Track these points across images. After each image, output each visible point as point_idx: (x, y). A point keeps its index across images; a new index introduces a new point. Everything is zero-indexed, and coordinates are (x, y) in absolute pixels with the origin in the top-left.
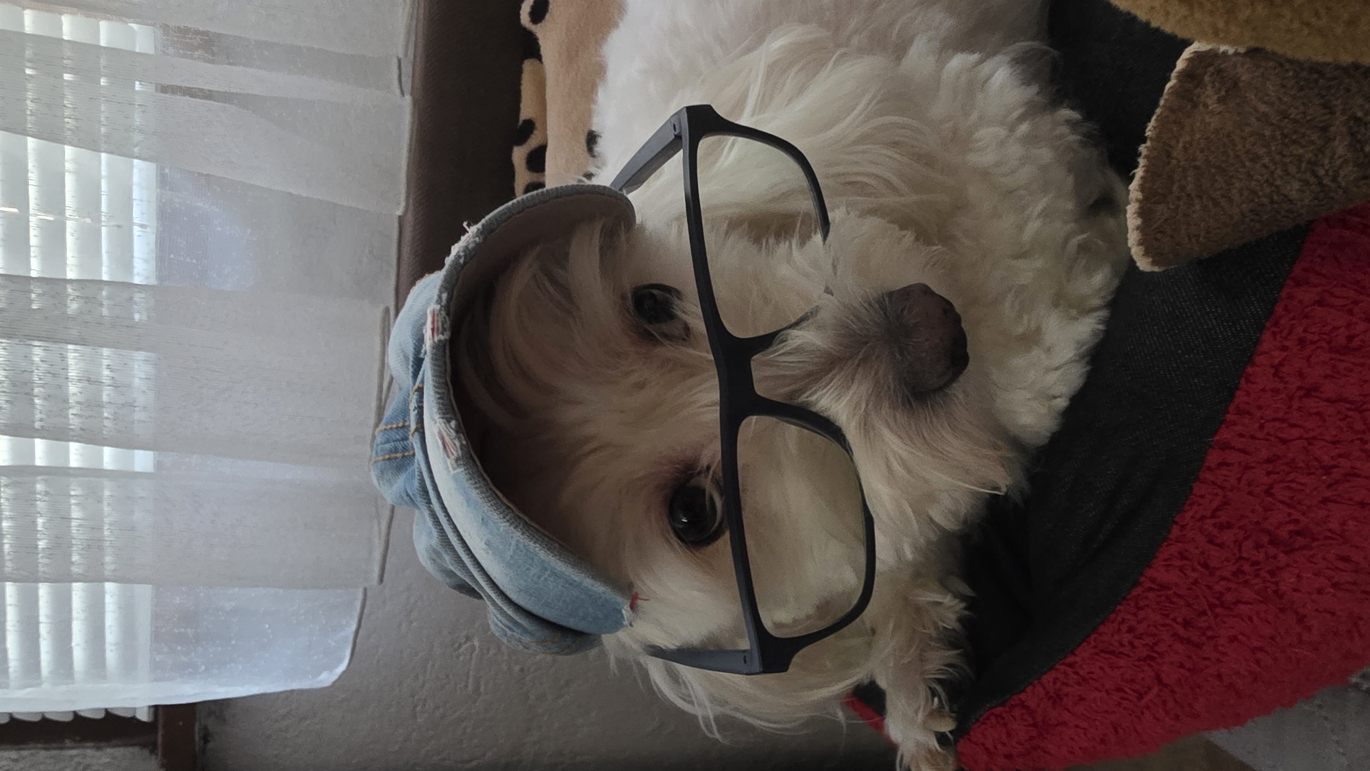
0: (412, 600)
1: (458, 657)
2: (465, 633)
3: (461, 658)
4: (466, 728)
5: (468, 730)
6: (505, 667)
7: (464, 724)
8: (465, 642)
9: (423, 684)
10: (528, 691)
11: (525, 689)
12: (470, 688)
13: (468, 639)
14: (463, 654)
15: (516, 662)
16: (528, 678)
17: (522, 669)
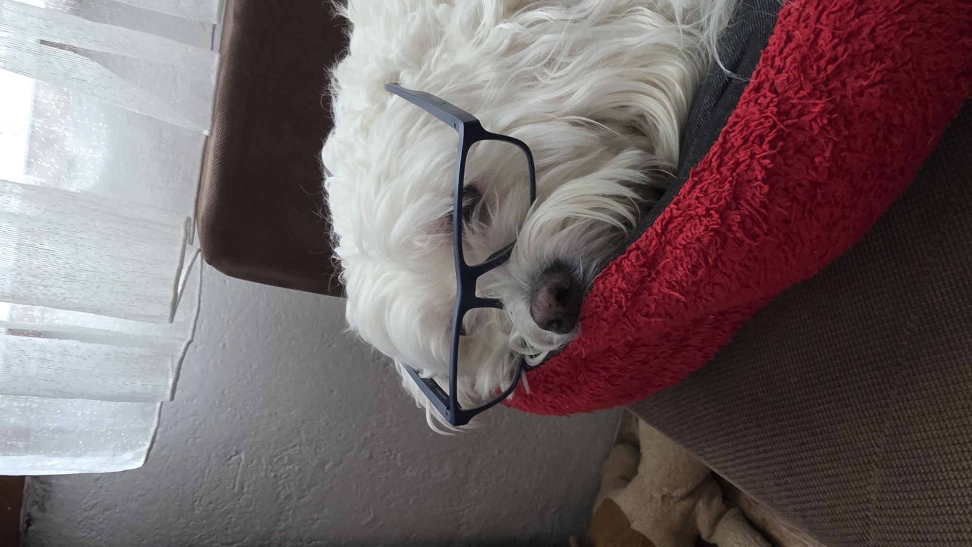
0: (197, 422)
1: (229, 465)
2: (234, 448)
3: (231, 467)
4: (231, 518)
5: (233, 520)
6: (263, 474)
7: (229, 516)
8: (235, 455)
9: (201, 486)
10: (280, 492)
11: (277, 491)
12: (236, 489)
13: (237, 452)
14: (233, 464)
15: (272, 471)
16: (280, 483)
17: (275, 476)
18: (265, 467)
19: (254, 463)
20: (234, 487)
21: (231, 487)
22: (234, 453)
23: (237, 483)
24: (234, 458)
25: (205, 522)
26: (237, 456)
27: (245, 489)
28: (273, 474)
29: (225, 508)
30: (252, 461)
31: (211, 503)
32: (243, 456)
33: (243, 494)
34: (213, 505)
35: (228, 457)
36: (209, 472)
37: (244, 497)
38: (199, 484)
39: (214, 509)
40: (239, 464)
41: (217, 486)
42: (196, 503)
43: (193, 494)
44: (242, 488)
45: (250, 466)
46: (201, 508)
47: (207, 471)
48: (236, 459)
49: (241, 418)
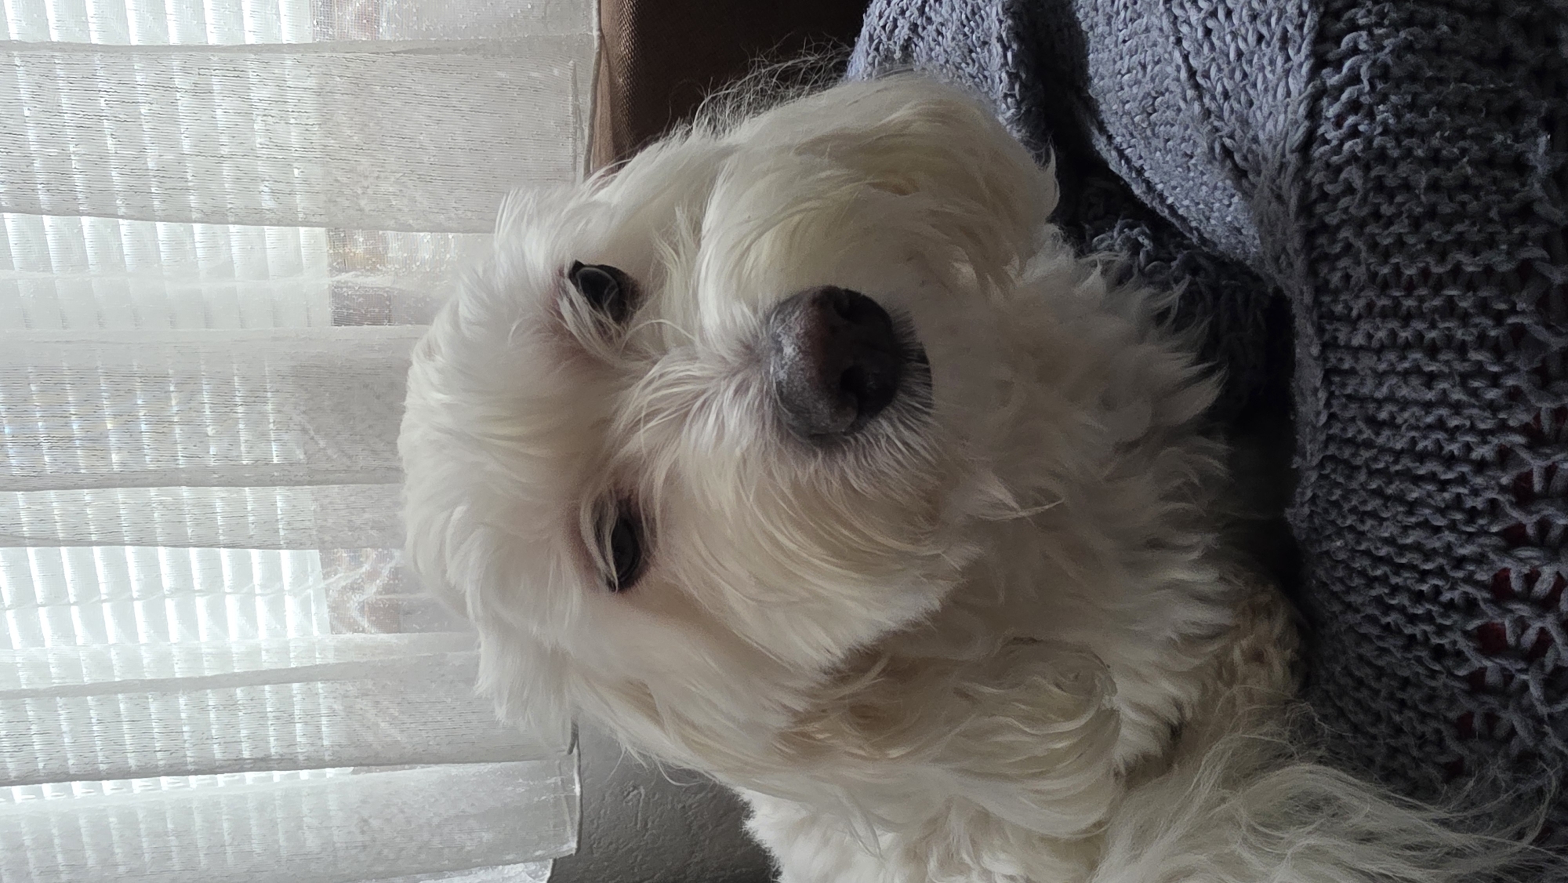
1: (627, 803)
3: (630, 804)
4: (636, 857)
5: (639, 859)
6: (668, 807)
7: (634, 855)
8: (633, 791)
10: (691, 823)
11: (688, 822)
12: (638, 826)
13: (635, 788)
14: (631, 800)
15: (679, 802)
16: (690, 813)
17: (684, 807)
18: (669, 799)
19: (657, 796)
20: (636, 824)
21: (633, 823)
22: (631, 790)
23: (639, 819)
24: (631, 794)
25: (606, 863)
26: (635, 792)
27: (649, 826)
28: (680, 806)
29: (630, 845)
30: (654, 794)
31: (611, 843)
32: (642, 791)
33: (647, 830)
34: (614, 845)
35: (626, 793)
36: (605, 813)
37: (649, 832)
38: (595, 826)
39: (617, 850)
40: (638, 800)
41: (616, 826)
42: (595, 846)
44: (646, 824)
45: (652, 800)
46: (601, 850)
47: (602, 812)
48: (635, 796)
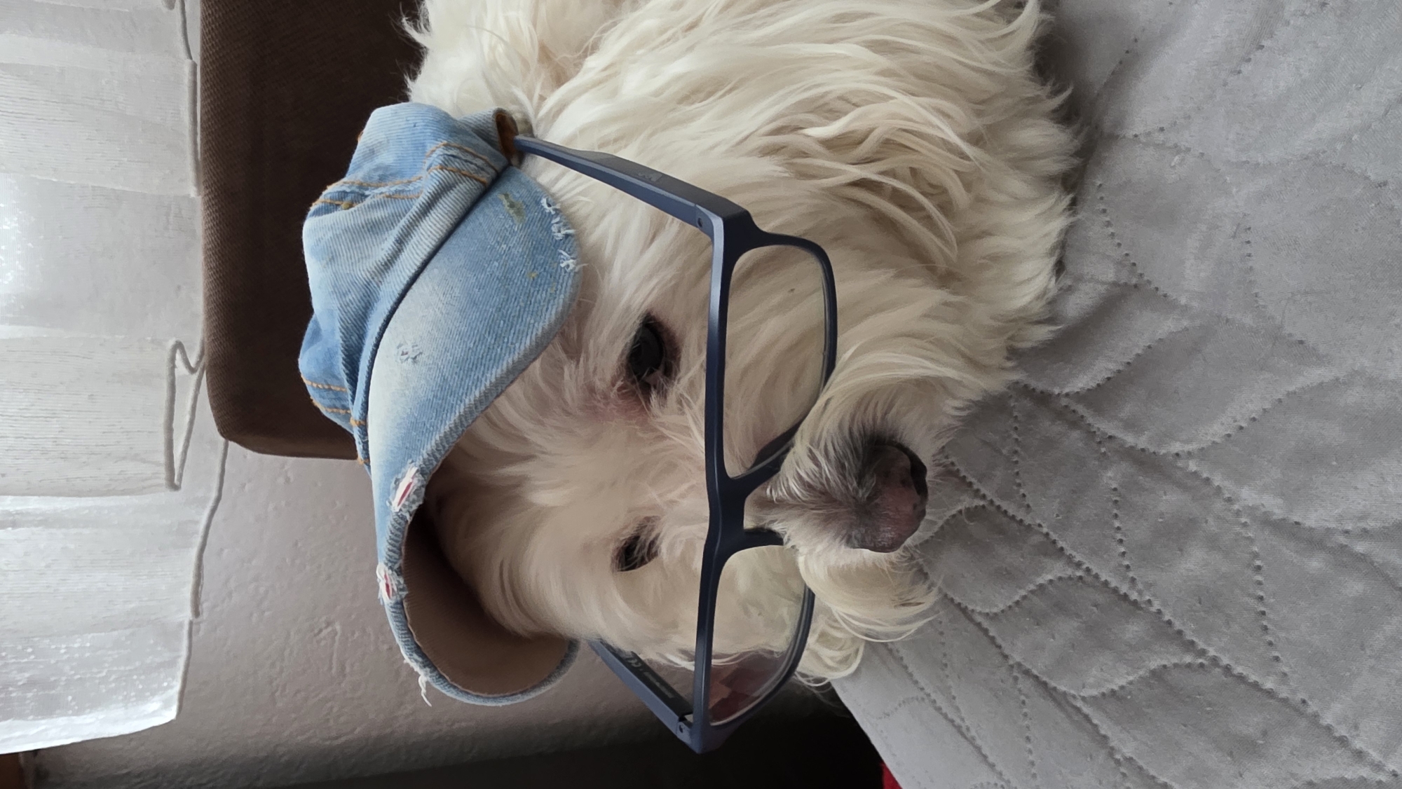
1: (318, 642)
2: (324, 618)
3: (323, 643)
4: (332, 708)
5: (335, 710)
6: (372, 648)
7: (329, 705)
8: (326, 627)
12: (334, 670)
13: (328, 624)
14: (325, 638)
18: (372, 638)
19: (357, 635)
20: (330, 668)
21: (326, 668)
22: (324, 625)
23: (334, 662)
24: (325, 632)
25: (293, 716)
26: (330, 629)
27: (348, 670)
28: (386, 647)
29: (321, 696)
30: (353, 633)
31: (298, 691)
32: (338, 627)
33: (344, 676)
34: (303, 693)
35: (316, 631)
36: (291, 653)
37: (347, 679)
38: (277, 670)
39: (306, 699)
40: (333, 638)
41: (304, 669)
42: (277, 694)
43: (271, 682)
44: (343, 669)
45: (350, 640)
46: (284, 700)
47: (287, 652)
48: (328, 633)
49: (329, 577)
